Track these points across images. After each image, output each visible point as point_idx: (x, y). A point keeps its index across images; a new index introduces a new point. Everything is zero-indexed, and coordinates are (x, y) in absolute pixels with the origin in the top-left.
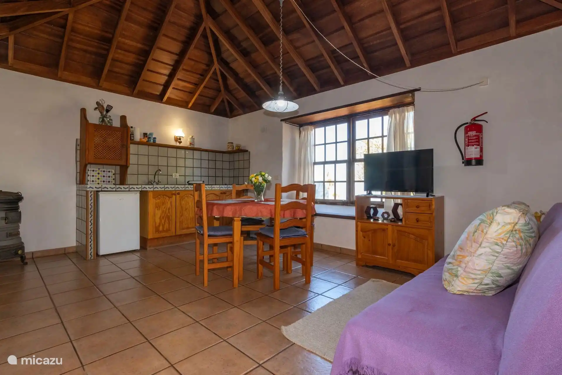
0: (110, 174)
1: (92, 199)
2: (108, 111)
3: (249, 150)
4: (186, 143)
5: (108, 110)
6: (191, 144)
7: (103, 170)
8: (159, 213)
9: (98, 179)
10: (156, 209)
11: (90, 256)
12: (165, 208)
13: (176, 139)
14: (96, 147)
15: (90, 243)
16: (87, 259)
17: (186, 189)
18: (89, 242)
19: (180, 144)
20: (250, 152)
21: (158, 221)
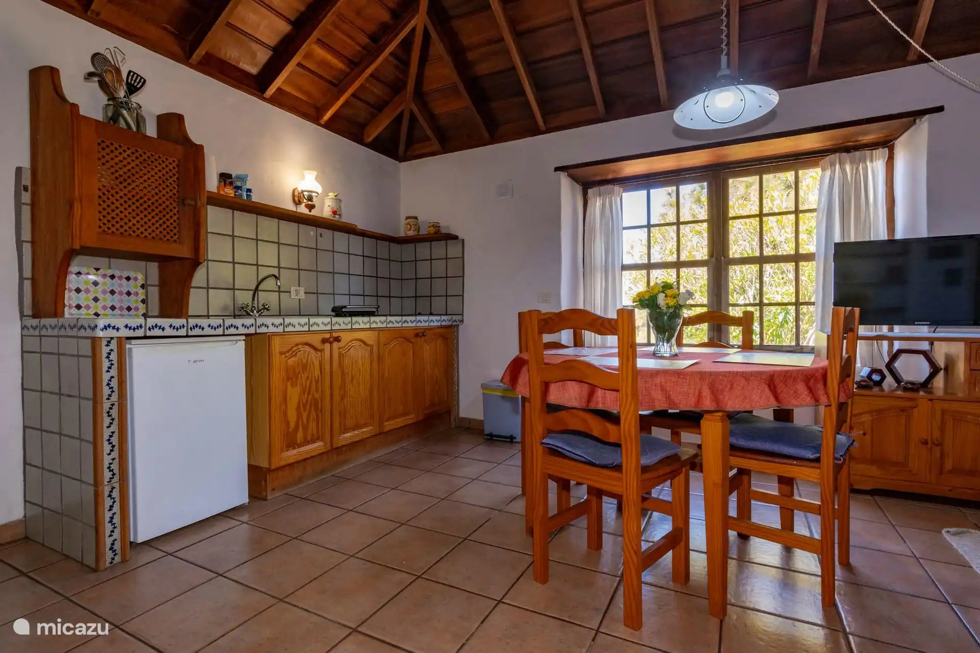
0: (133, 286)
1: (112, 364)
2: (132, 89)
3: (461, 236)
4: (325, 209)
5: (133, 85)
6: (335, 213)
7: (110, 272)
8: (294, 393)
9: (96, 300)
10: (289, 384)
11: (109, 554)
12: (307, 378)
13: (296, 199)
14: (105, 198)
15: (110, 510)
16: (102, 567)
17: (353, 327)
18: (106, 510)
19: (310, 211)
20: (463, 240)
21: (292, 416)
